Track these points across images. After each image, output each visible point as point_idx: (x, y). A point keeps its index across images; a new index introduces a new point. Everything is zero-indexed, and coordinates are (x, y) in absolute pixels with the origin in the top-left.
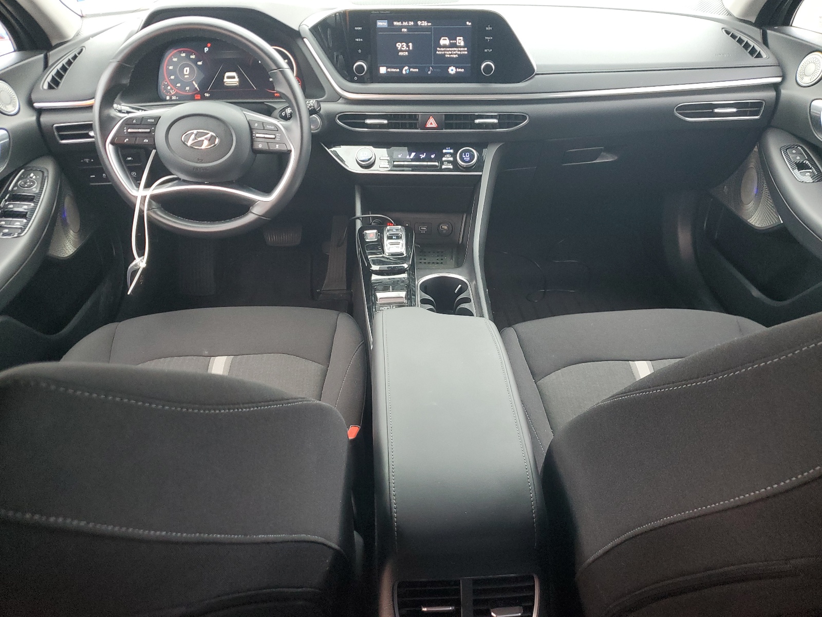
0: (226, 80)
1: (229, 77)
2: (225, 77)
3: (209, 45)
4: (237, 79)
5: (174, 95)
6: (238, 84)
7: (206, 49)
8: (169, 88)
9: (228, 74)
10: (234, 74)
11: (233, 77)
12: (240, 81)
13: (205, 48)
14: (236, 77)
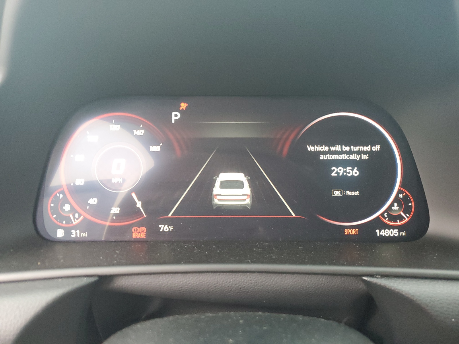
0: (217, 190)
1: (225, 185)
2: (217, 184)
3: (183, 106)
4: (247, 190)
5: (75, 228)
6: (248, 201)
7: (175, 116)
8: (67, 207)
9: (224, 177)
10: (240, 177)
11: (239, 185)
12: (255, 195)
13: (174, 114)
14: (246, 184)
